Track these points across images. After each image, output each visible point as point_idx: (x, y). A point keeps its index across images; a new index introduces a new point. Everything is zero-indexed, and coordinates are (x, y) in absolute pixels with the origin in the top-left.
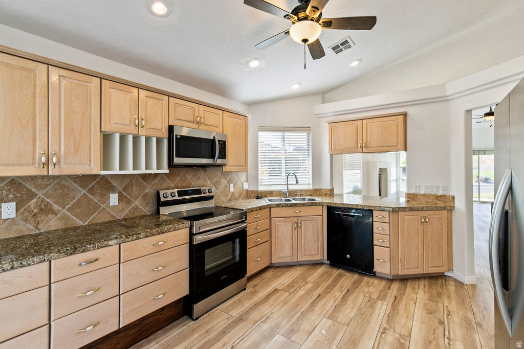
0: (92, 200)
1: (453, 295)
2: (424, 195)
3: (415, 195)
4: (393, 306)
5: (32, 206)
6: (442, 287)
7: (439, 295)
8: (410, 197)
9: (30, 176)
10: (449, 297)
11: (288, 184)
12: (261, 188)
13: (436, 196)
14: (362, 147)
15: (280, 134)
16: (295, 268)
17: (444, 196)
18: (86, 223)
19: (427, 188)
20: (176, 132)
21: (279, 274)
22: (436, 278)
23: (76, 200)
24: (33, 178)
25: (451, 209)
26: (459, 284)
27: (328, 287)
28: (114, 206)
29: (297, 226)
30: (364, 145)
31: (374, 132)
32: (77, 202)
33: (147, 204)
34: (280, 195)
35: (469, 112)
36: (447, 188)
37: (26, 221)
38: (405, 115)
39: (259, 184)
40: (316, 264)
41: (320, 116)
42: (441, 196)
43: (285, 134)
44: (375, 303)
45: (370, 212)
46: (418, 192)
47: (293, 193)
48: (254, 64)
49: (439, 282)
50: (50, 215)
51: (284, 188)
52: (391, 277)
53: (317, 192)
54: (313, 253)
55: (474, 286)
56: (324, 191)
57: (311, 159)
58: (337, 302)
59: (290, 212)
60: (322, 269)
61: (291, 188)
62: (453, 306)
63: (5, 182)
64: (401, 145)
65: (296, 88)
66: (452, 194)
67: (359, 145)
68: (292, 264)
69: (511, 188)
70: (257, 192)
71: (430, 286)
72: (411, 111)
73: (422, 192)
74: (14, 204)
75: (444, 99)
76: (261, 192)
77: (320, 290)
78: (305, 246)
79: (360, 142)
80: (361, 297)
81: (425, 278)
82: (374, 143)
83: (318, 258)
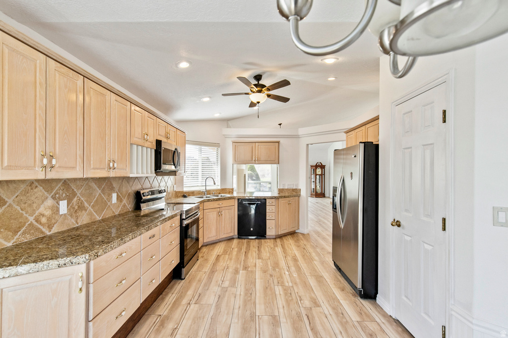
0: (103, 199)
1: (303, 239)
2: (287, 189)
3: (283, 189)
4: (283, 248)
5: (75, 203)
6: (297, 237)
7: (298, 240)
8: (280, 191)
9: (74, 179)
10: (302, 240)
11: (206, 186)
12: (185, 189)
13: (293, 189)
14: (255, 161)
15: (198, 147)
16: (218, 244)
17: (296, 189)
18: (101, 218)
19: (289, 185)
20: (163, 146)
21: (211, 248)
22: (293, 234)
23: (96, 198)
24: (75, 180)
25: (299, 196)
26: (303, 234)
27: (246, 248)
28: (115, 203)
29: (219, 214)
30: (256, 159)
31: (262, 151)
32: (96, 201)
33: (130, 202)
34: (199, 194)
35: (308, 145)
36: (297, 185)
37: (71, 216)
38: (278, 142)
39: (184, 186)
40: (231, 239)
41: (226, 137)
42: (295, 189)
43: (202, 148)
44: (274, 249)
45: (266, 199)
46: (284, 188)
47: (209, 192)
48: (206, 99)
49: (295, 235)
50: (83, 211)
51: (203, 189)
52: (274, 237)
53: (223, 191)
54: (229, 231)
55: (308, 234)
56: (228, 190)
57: (219, 167)
58: (257, 253)
59: (215, 204)
60: (235, 241)
61: (208, 188)
62: (305, 243)
63: (61, 183)
64: (277, 161)
65: (217, 115)
66: (299, 188)
67: (254, 159)
68: (215, 242)
69: (343, 180)
70: (182, 192)
71: (293, 237)
72: (282, 141)
73: (286, 188)
74: (66, 201)
75: (297, 137)
76: (186, 192)
77: (244, 250)
78: (224, 227)
79: (254, 157)
80: (267, 248)
81: (288, 235)
82: (262, 158)
83: (231, 234)
